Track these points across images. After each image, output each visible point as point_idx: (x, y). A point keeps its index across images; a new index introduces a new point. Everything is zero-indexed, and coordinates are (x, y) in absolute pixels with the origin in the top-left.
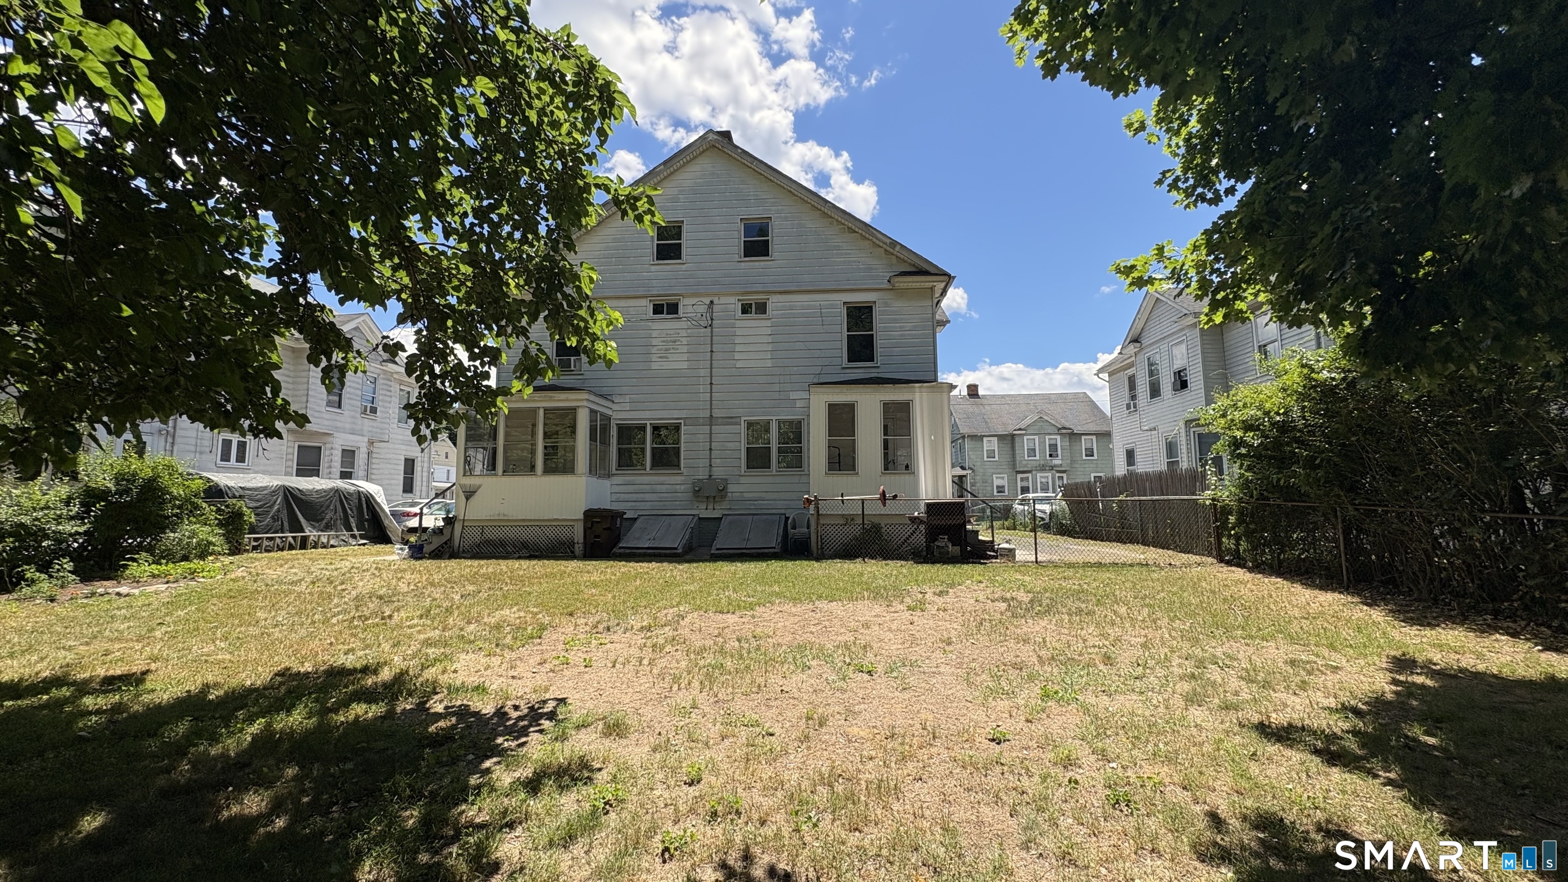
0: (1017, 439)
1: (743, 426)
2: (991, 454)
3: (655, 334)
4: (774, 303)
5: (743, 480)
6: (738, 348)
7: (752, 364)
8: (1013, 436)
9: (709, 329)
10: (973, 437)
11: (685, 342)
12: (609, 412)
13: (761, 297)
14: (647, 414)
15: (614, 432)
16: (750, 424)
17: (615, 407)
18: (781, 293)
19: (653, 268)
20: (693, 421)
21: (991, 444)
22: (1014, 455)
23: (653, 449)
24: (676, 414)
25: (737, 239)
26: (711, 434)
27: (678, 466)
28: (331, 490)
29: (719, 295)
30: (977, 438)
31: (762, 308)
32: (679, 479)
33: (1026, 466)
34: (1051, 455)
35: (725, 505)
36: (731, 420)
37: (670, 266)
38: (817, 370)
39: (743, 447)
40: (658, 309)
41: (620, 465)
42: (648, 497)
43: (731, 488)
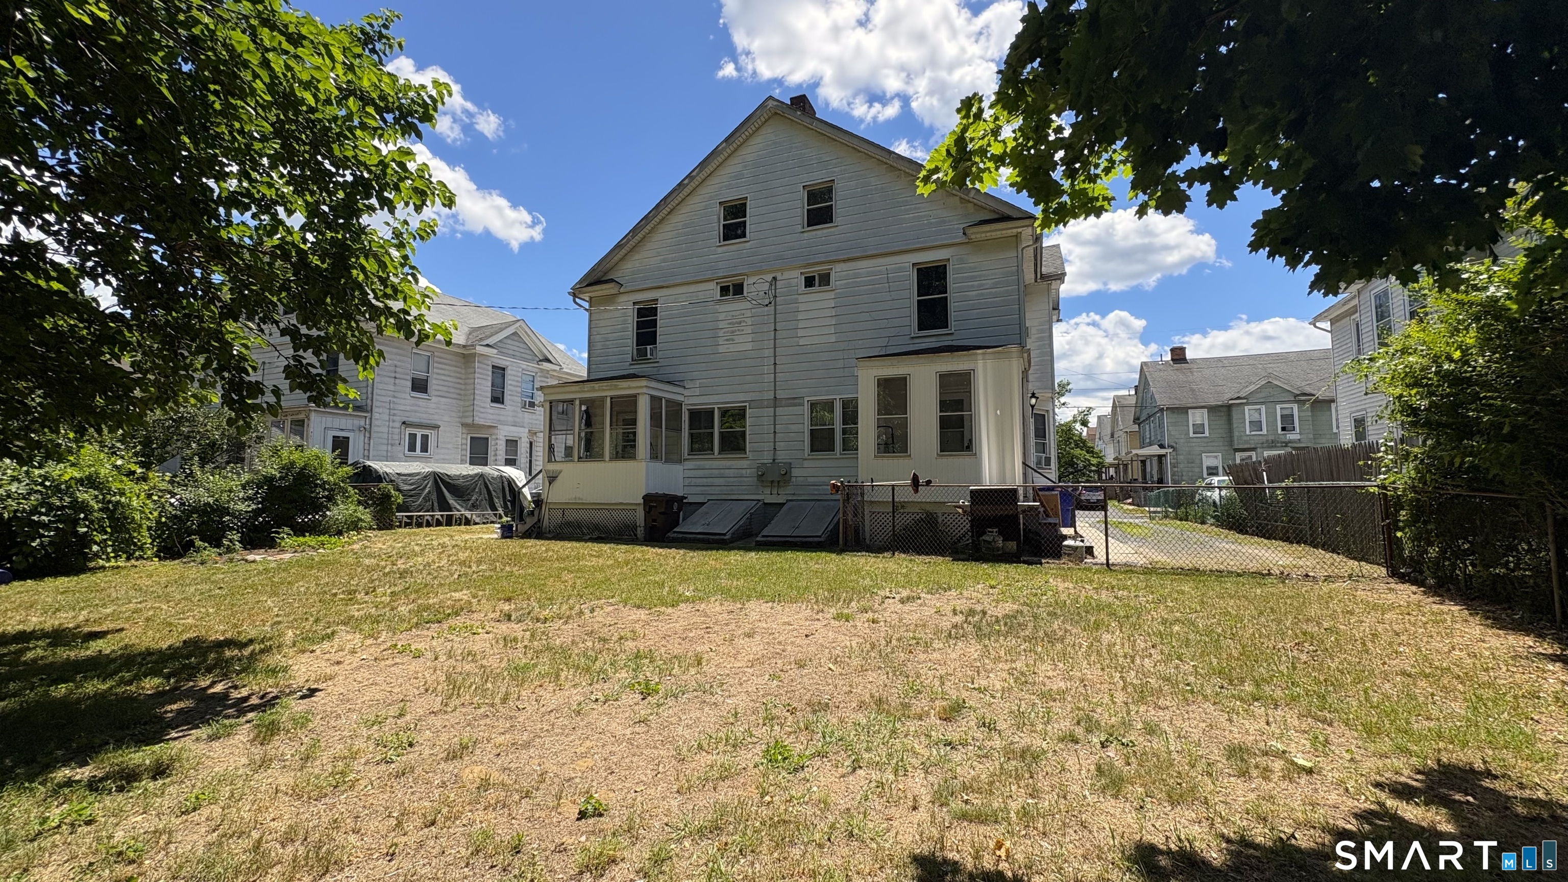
0: (1235, 411)
1: (807, 407)
2: (1199, 429)
3: (722, 316)
4: (838, 272)
5: (806, 464)
6: (801, 325)
7: (816, 340)
8: (1229, 407)
9: (771, 308)
10: (1172, 410)
11: (749, 321)
12: (680, 398)
13: (824, 268)
14: (715, 399)
15: (685, 417)
16: (813, 405)
17: (686, 393)
18: (844, 261)
19: (720, 250)
20: (757, 404)
21: (1198, 417)
22: (1230, 431)
23: (721, 433)
24: (742, 397)
25: (800, 206)
26: (775, 416)
27: (743, 450)
28: (476, 475)
29: (781, 270)
30: (1183, 410)
31: (825, 279)
32: (745, 463)
33: (1247, 442)
34: (1283, 429)
35: (789, 490)
36: (795, 401)
37: (735, 246)
38: (884, 342)
39: (807, 428)
40: (724, 290)
41: (692, 450)
42: (717, 481)
43: (795, 472)
